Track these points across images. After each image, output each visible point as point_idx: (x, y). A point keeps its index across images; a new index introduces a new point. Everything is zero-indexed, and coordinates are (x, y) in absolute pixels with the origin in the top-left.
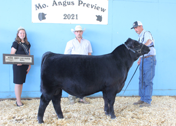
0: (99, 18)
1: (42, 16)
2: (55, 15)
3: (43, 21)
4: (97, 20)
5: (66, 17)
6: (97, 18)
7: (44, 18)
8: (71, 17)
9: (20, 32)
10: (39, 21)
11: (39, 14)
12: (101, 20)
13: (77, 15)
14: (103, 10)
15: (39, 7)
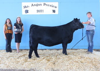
1: (27, 11)
2: (33, 11)
4: (53, 12)
5: (38, 11)
8: (40, 11)
11: (25, 10)
12: (55, 12)
13: (43, 10)
14: (56, 7)
15: (25, 7)
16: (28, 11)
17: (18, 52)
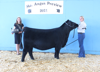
0: (58, 11)
2: (36, 10)
3: (30, 13)
4: (57, 12)
5: (41, 11)
6: (57, 11)
7: (30, 12)
8: (44, 11)
9: (18, 19)
10: (28, 14)
11: (28, 10)
12: (59, 12)
13: (47, 10)
14: (60, 6)
15: (28, 6)
16: (31, 11)
17: (18, 54)
